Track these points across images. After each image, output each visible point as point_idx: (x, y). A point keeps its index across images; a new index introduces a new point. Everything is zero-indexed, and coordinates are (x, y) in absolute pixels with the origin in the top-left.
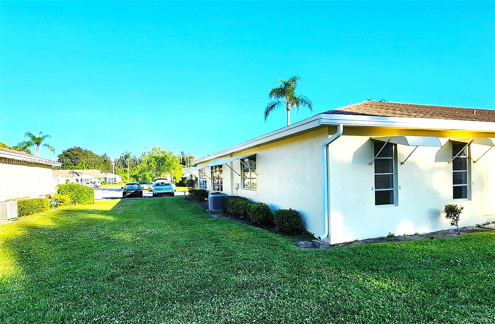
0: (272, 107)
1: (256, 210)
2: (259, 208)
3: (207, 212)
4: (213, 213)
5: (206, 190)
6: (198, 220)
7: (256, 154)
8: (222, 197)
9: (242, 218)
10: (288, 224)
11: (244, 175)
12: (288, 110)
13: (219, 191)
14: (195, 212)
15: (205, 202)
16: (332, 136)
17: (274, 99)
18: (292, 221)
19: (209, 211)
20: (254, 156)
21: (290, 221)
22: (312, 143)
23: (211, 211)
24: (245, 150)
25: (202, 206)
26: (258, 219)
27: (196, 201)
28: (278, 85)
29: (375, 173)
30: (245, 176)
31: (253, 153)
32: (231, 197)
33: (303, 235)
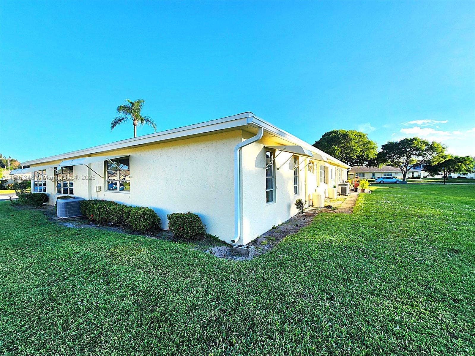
0: (120, 120)
1: (141, 216)
2: (143, 214)
3: (54, 220)
4: (66, 221)
5: (45, 194)
6: (47, 236)
7: (130, 155)
8: (79, 202)
9: (112, 225)
10: (191, 229)
11: (108, 177)
12: (134, 126)
13: (66, 195)
14: (35, 222)
15: (44, 207)
16: (245, 140)
17: (121, 114)
18: (195, 226)
19: (59, 220)
20: (128, 158)
21: (193, 226)
22: (217, 145)
23: (60, 219)
24: (114, 150)
25: (43, 212)
26: (144, 226)
27: (30, 207)
28: (126, 104)
29: (266, 176)
30: (109, 179)
31: (127, 154)
32: (93, 202)
33: (205, 239)
